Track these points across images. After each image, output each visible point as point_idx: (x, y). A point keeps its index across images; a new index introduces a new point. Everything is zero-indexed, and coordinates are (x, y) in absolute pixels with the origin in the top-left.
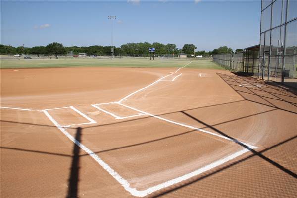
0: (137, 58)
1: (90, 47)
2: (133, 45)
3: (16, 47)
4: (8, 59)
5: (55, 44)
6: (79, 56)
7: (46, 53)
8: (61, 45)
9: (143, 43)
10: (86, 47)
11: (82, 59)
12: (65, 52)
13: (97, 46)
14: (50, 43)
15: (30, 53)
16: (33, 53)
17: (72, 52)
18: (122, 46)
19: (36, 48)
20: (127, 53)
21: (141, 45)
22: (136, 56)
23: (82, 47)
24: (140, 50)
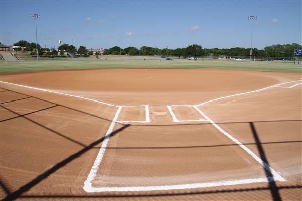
0: (282, 61)
1: (231, 49)
2: (279, 47)
3: (162, 49)
4: (151, 60)
5: (195, 46)
6: (220, 58)
7: (186, 55)
8: (200, 47)
9: (291, 44)
10: (227, 50)
11: (222, 61)
12: (204, 54)
13: (238, 48)
14: (190, 45)
15: (172, 55)
16: (176, 55)
17: (212, 54)
18: (266, 48)
19: (178, 50)
20: (271, 56)
21: (289, 47)
22: (282, 59)
23: (223, 49)
24: (286, 52)
